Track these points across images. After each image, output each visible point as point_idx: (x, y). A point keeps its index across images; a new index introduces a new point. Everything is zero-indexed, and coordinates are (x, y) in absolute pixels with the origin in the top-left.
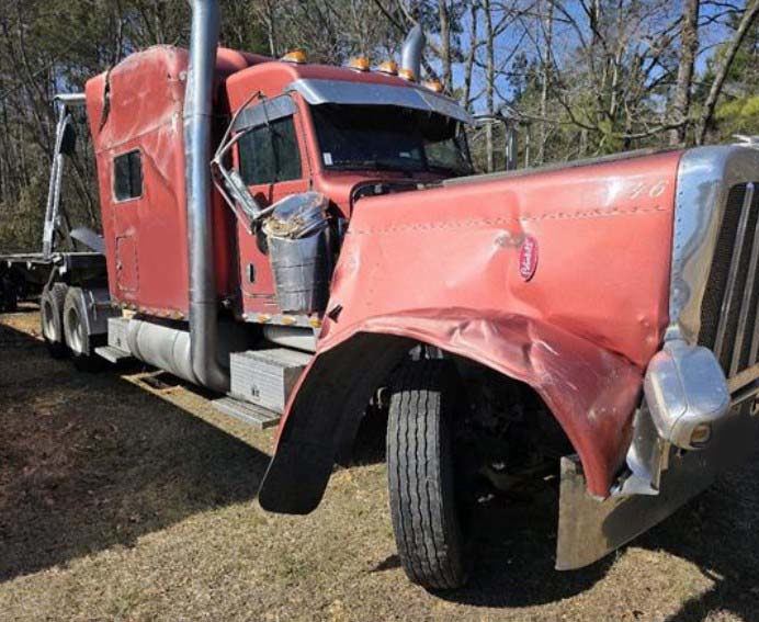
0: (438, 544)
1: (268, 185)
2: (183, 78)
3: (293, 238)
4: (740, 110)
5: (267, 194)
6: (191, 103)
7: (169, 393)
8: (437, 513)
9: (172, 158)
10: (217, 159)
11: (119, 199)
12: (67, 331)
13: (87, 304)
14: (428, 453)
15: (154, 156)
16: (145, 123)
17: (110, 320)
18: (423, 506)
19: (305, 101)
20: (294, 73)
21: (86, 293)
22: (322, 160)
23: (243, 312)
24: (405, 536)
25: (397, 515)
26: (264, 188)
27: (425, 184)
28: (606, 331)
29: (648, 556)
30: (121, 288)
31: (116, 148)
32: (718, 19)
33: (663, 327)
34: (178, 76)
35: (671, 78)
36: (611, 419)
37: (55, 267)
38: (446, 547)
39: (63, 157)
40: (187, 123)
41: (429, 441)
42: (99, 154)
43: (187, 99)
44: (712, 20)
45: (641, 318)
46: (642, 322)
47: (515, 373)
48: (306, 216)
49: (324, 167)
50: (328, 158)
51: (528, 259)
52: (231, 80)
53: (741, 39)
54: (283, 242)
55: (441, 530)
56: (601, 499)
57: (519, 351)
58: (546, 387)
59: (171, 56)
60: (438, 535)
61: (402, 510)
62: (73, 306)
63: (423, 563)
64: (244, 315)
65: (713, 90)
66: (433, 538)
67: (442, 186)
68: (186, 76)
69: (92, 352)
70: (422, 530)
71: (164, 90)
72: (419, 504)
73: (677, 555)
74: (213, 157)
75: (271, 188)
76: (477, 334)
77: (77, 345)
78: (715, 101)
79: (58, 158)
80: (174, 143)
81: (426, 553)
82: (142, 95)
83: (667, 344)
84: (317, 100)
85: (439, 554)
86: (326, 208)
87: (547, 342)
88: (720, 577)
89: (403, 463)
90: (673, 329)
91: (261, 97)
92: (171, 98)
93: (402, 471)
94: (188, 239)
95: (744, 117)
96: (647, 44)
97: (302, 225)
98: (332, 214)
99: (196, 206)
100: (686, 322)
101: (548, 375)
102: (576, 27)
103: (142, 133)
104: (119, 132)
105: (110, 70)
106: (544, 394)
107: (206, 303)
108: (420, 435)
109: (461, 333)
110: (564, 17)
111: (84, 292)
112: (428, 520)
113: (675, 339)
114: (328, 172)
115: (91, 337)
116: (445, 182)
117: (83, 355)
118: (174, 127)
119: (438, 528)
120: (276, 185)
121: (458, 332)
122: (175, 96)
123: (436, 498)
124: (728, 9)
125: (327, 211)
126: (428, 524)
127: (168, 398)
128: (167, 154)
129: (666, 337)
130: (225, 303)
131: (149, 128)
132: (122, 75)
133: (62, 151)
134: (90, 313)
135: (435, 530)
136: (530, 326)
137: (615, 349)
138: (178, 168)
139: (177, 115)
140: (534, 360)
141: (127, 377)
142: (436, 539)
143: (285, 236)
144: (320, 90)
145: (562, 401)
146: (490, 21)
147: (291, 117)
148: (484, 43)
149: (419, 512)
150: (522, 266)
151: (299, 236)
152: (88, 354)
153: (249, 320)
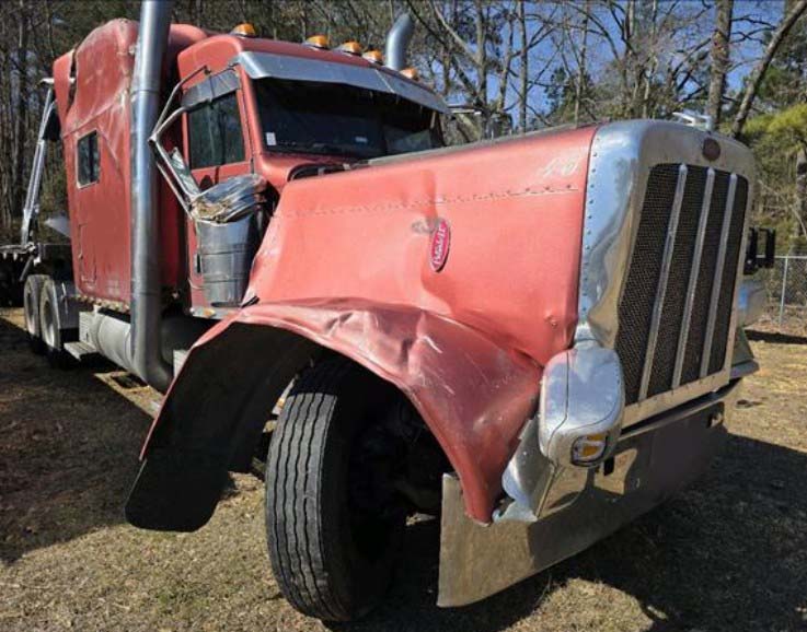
0: (317, 573)
1: (214, 168)
2: (132, 52)
3: (218, 222)
4: (767, 125)
5: (212, 177)
6: (138, 79)
7: (135, 393)
8: (314, 536)
9: (121, 136)
10: (154, 137)
11: (82, 184)
12: (44, 326)
13: (58, 297)
14: (309, 465)
15: (107, 136)
16: (101, 102)
17: (82, 314)
18: (300, 526)
19: (248, 77)
20: (238, 47)
21: (58, 284)
22: (264, 140)
23: (191, 306)
24: (281, 562)
25: (272, 536)
26: (210, 171)
27: (351, 163)
28: (514, 329)
29: (585, 587)
30: (83, 279)
31: (79, 130)
32: (753, 36)
33: (572, 324)
34: (128, 50)
35: (703, 92)
36: (495, 430)
37: (31, 258)
38: (326, 574)
39: (46, 143)
40: (133, 99)
41: (312, 452)
42: (67, 137)
43: (136, 73)
44: (745, 37)
45: (548, 314)
46: (550, 318)
47: (388, 373)
48: (235, 198)
49: (267, 149)
50: (271, 139)
51: (440, 246)
52: (182, 55)
53: (772, 55)
54: (209, 226)
55: (319, 555)
56: (486, 525)
57: (398, 347)
58: (417, 390)
59: (122, 29)
60: (316, 562)
61: (277, 531)
62: (47, 298)
63: (302, 594)
64: (192, 310)
65: (743, 106)
66: (310, 564)
67: (368, 167)
68: (135, 49)
69: (62, 347)
70: (299, 556)
71: (116, 65)
72: (295, 524)
73: (617, 587)
74: (150, 134)
75: (217, 170)
76: (357, 328)
77: (51, 340)
78: (745, 116)
79: (41, 143)
80: (122, 122)
81: (305, 582)
82: (100, 72)
83: (577, 345)
84: (259, 74)
85: (319, 582)
86: (261, 189)
87: (432, 338)
88: (661, 615)
89: (282, 477)
90: (583, 328)
91: (207, 72)
92: (121, 73)
93: (280, 486)
94: (131, 226)
95: (772, 133)
96: (679, 58)
97: (229, 207)
98: (266, 197)
99: (139, 188)
100: (596, 319)
101: (421, 375)
102: (610, 40)
103: (99, 113)
104: (83, 113)
105: (76, 48)
106: (414, 398)
107: (148, 294)
108: (305, 444)
109: (341, 326)
110: (598, 30)
111: (56, 284)
112: (304, 543)
113: (585, 340)
114: (270, 153)
115: (62, 331)
116: (371, 161)
117: (55, 350)
118: (123, 104)
119: (316, 553)
120: (222, 167)
121: (337, 324)
122: (125, 72)
123: (314, 517)
124: (764, 26)
125: (261, 193)
126: (304, 549)
127: (132, 398)
128: (117, 134)
129: (576, 337)
130: (175, 295)
131: (105, 107)
132: (84, 53)
133: (45, 137)
134: (61, 306)
135: (312, 555)
136: (423, 319)
137: (525, 350)
138: (126, 148)
139: (126, 92)
140: (412, 358)
141: (100, 376)
142: (313, 565)
143: (209, 220)
144: (262, 64)
145: (433, 407)
146: (524, 31)
147: (233, 93)
148: (518, 53)
149: (296, 533)
150: (434, 255)
151: (226, 219)
152: (59, 350)
153: (196, 315)
